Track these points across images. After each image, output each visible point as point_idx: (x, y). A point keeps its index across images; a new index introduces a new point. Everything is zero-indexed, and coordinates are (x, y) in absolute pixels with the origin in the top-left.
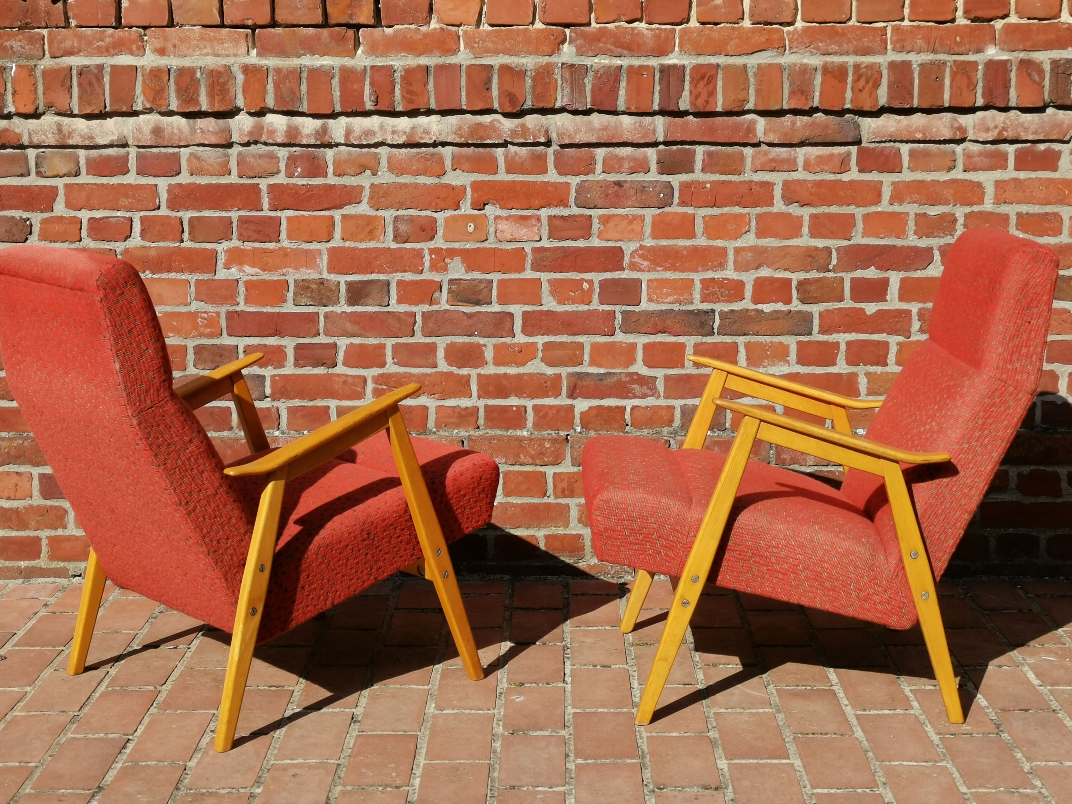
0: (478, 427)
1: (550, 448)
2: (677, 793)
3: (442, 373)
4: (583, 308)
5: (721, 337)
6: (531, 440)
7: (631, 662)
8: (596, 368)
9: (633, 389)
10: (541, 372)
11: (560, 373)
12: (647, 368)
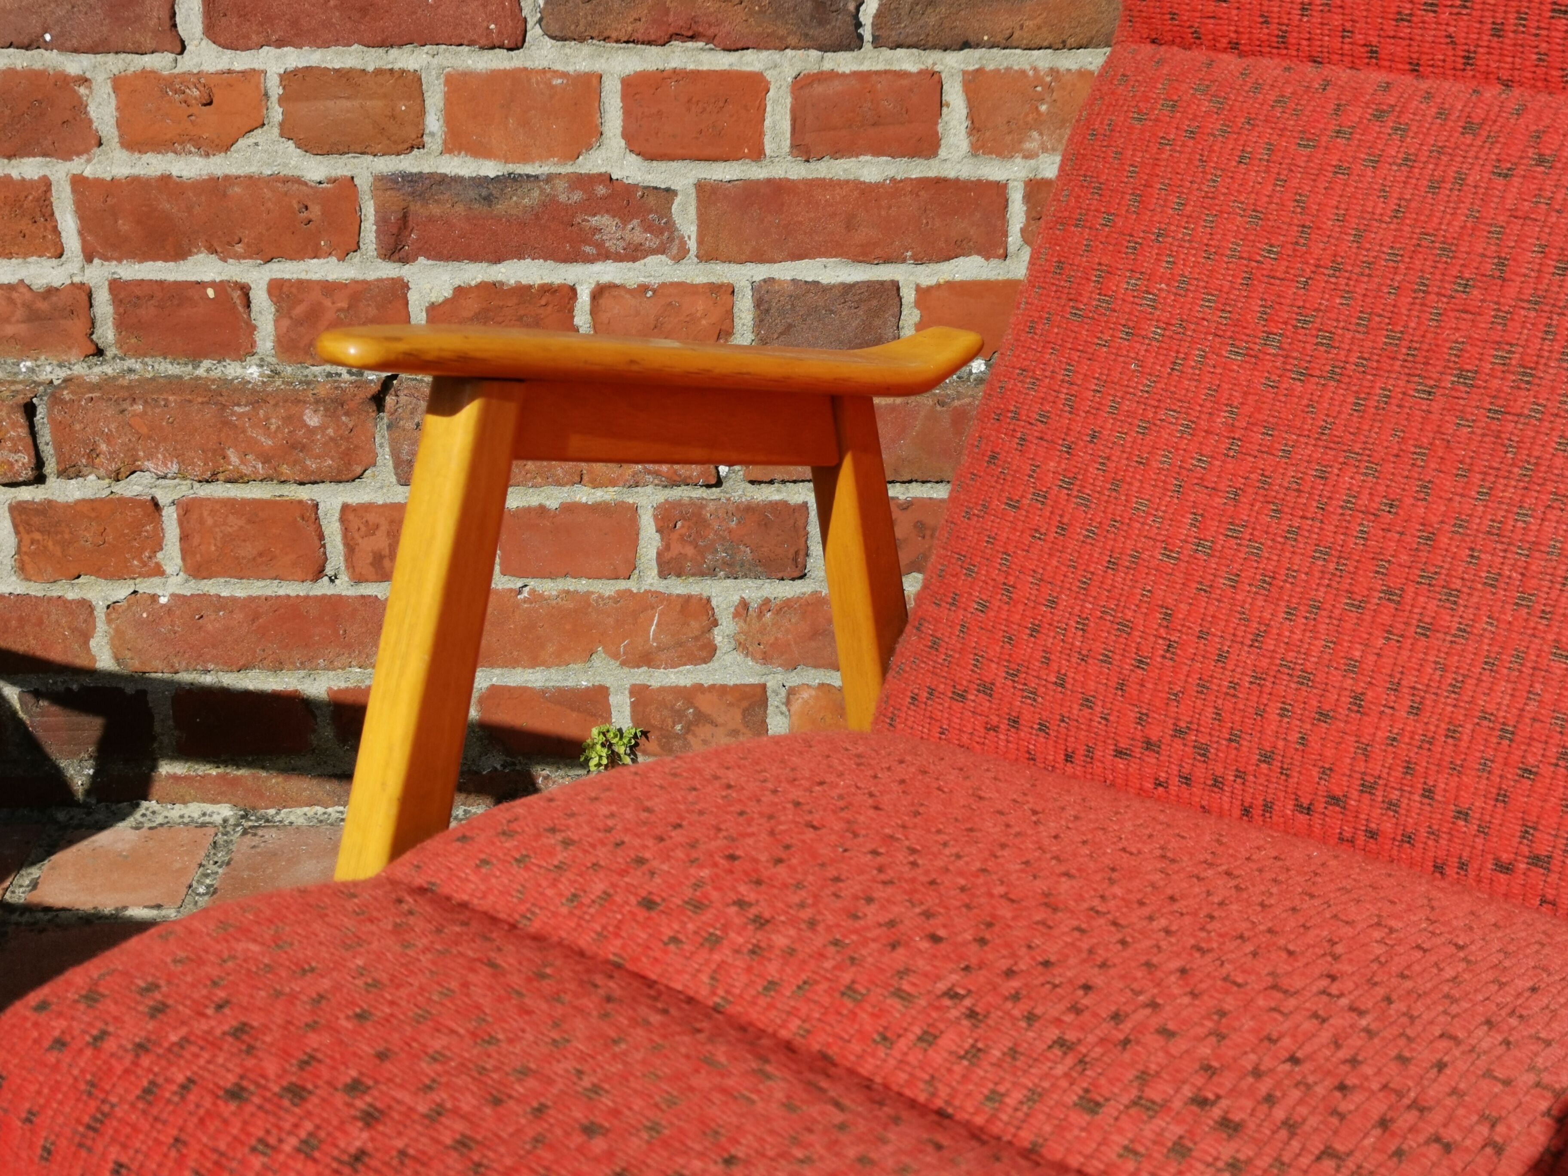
0: (99, 352)
1: (323, 428)
5: (886, 53)
6: (266, 395)
8: (469, 159)
9: (598, 230)
10: (285, 172)
11: (349, 174)
12: (639, 159)
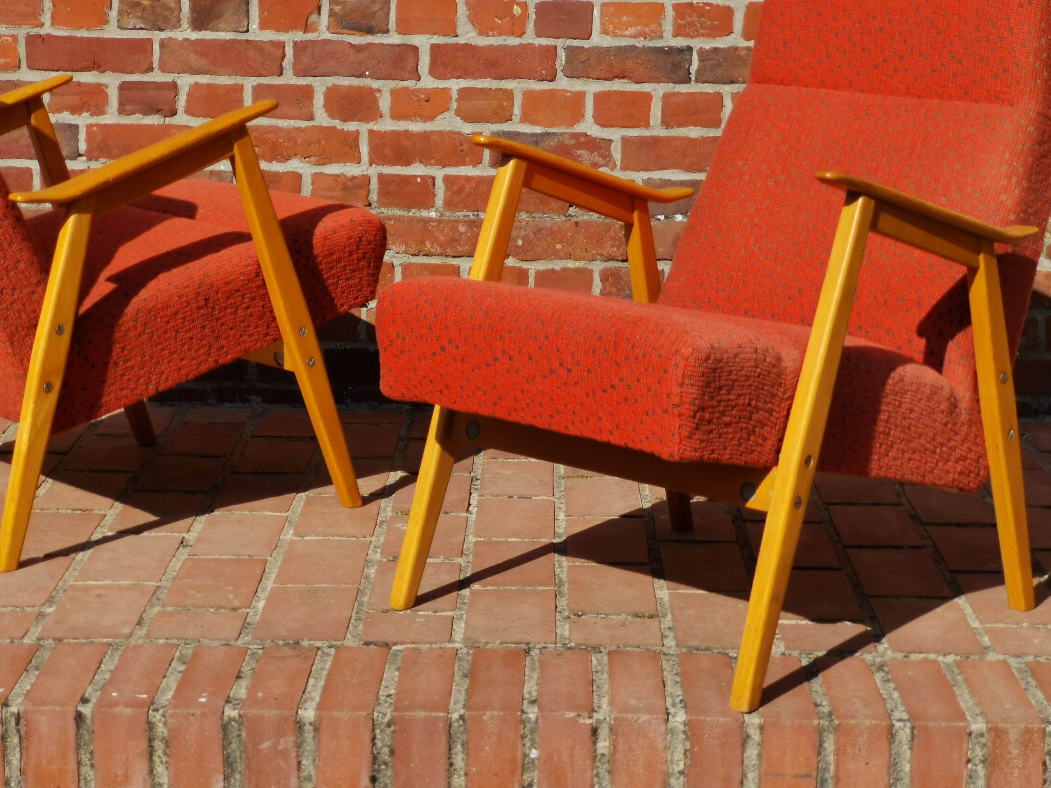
0: (370, 205)
1: (466, 233)
2: (598, 620)
3: (321, 129)
4: (513, 41)
5: (701, 85)
6: (439, 221)
7: (557, 494)
8: (530, 126)
9: (580, 156)
10: (455, 130)
11: (481, 131)
12: (599, 126)
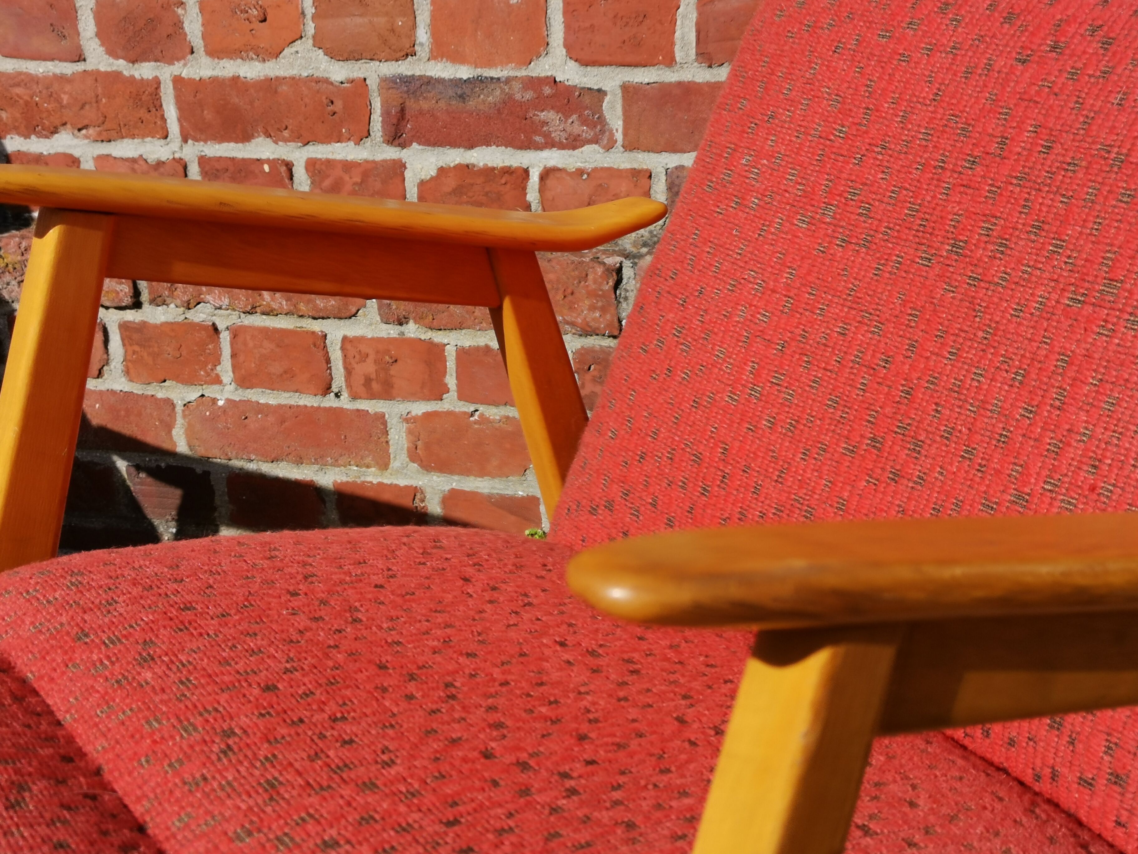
8: (449, 64)
9: (545, 123)
10: (318, 74)
11: (362, 76)
12: (576, 64)
